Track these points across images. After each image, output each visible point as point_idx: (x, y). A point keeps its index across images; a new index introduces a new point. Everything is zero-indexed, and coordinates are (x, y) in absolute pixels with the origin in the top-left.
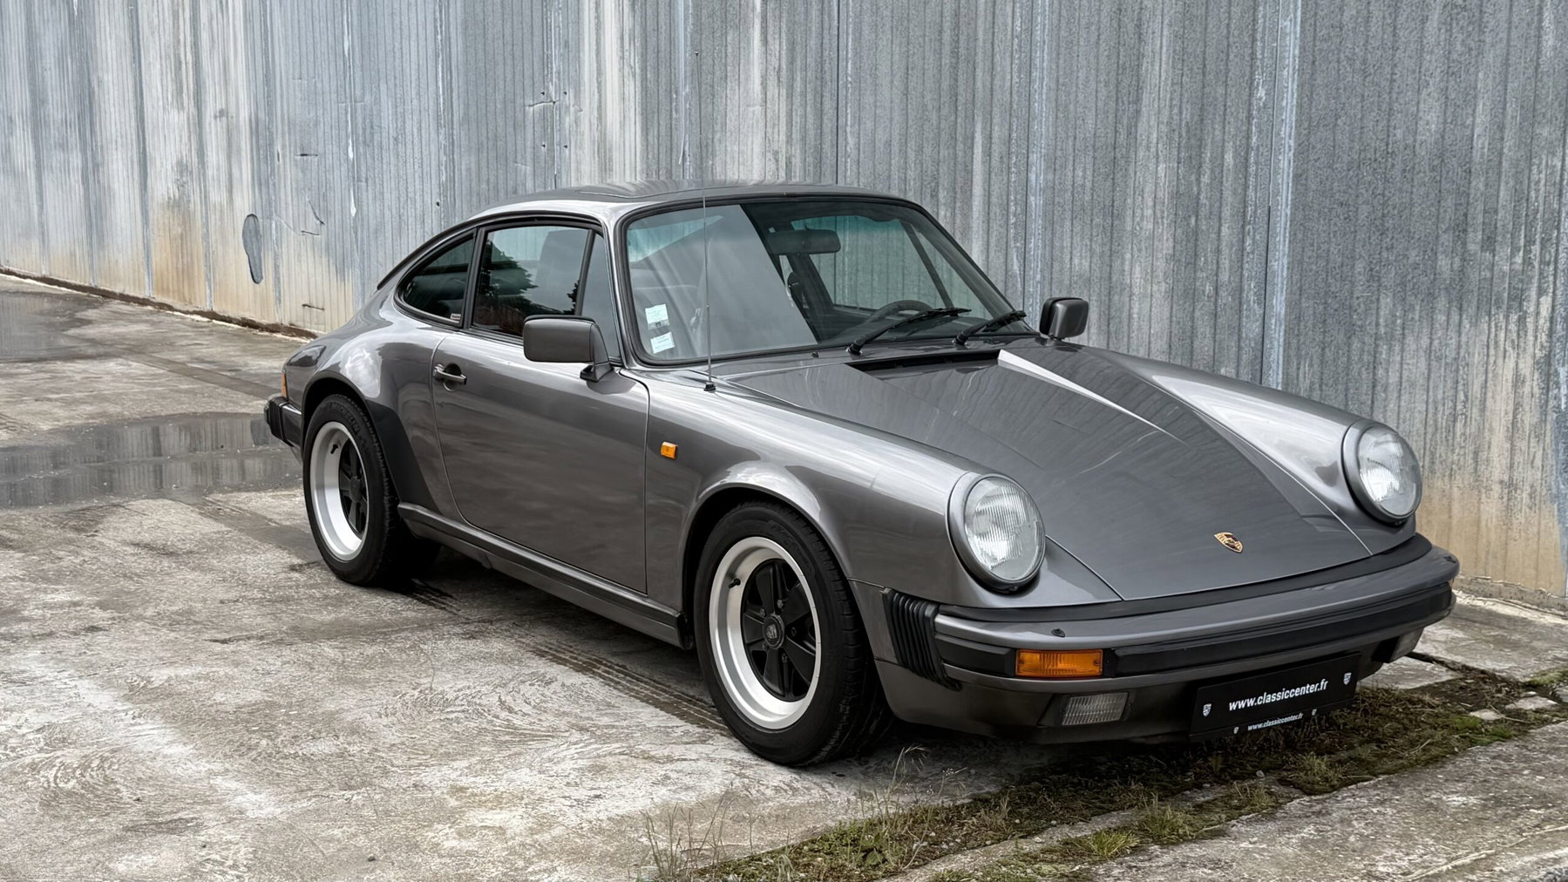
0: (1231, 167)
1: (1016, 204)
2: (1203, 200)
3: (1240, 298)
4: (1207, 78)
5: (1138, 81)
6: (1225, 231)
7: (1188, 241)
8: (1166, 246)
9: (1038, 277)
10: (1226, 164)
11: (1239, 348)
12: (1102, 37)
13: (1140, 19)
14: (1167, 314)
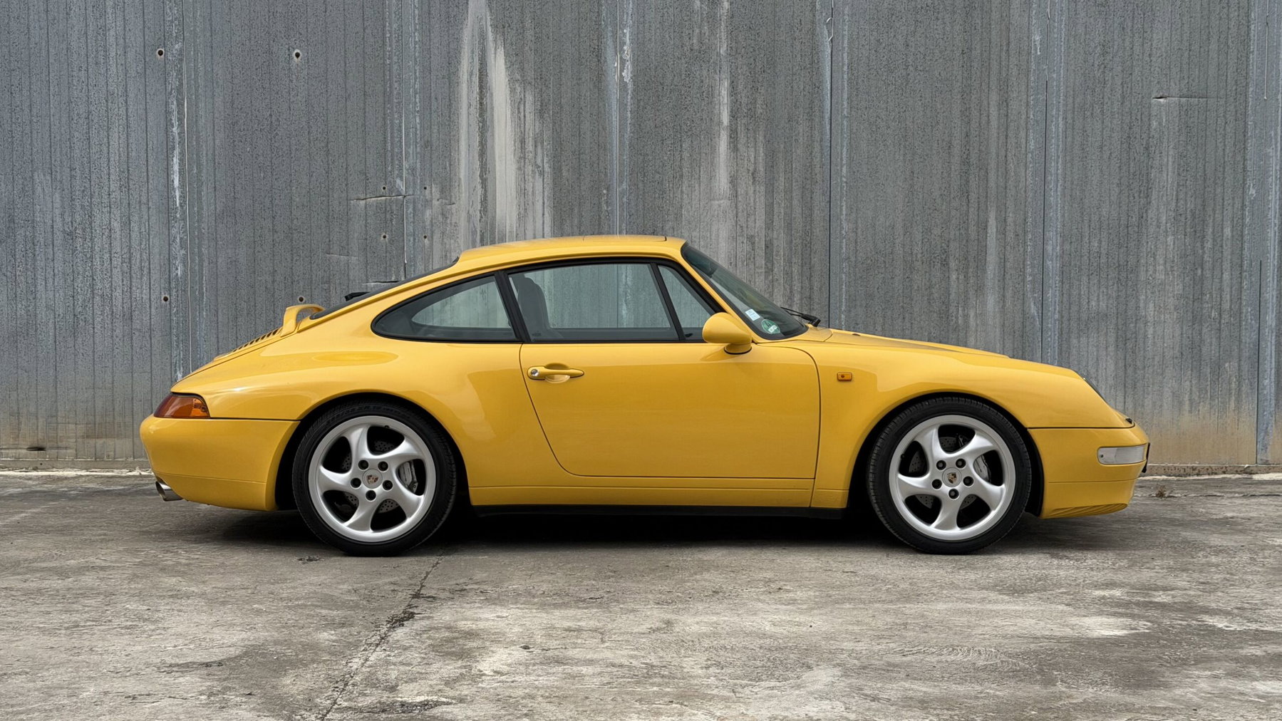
0: (1229, 237)
1: (1033, 266)
2: (1206, 258)
3: (1240, 318)
4: (1208, 182)
5: (1148, 182)
6: (1226, 276)
7: (1194, 283)
8: (1178, 289)
9: (1057, 316)
10: (1225, 235)
11: (1240, 350)
12: (1114, 155)
13: (1148, 144)
14: (1178, 333)
